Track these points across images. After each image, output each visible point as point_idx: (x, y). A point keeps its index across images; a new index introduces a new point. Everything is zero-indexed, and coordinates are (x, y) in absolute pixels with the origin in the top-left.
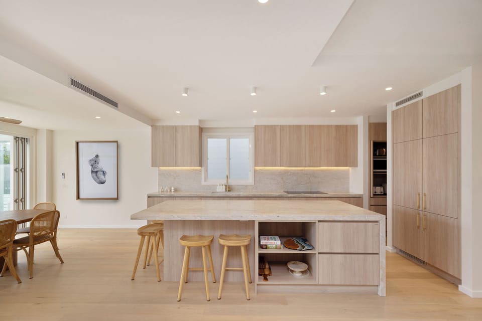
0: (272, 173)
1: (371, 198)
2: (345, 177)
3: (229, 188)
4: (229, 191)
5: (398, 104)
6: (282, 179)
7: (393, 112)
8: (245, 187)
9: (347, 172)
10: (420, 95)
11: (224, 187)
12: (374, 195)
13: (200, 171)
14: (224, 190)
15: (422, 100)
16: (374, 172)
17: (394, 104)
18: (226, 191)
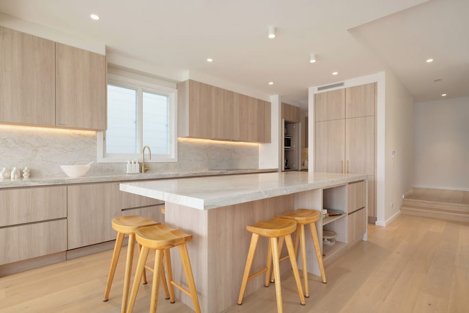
0: (198, 147)
1: (283, 171)
2: (254, 153)
3: (145, 167)
4: (145, 171)
5: (319, 89)
6: (207, 154)
7: (315, 95)
8: (167, 165)
9: (257, 149)
10: (342, 84)
11: (138, 166)
12: (285, 169)
13: (94, 138)
14: (138, 171)
15: (345, 89)
16: (285, 149)
17: (316, 88)
18: (141, 171)
